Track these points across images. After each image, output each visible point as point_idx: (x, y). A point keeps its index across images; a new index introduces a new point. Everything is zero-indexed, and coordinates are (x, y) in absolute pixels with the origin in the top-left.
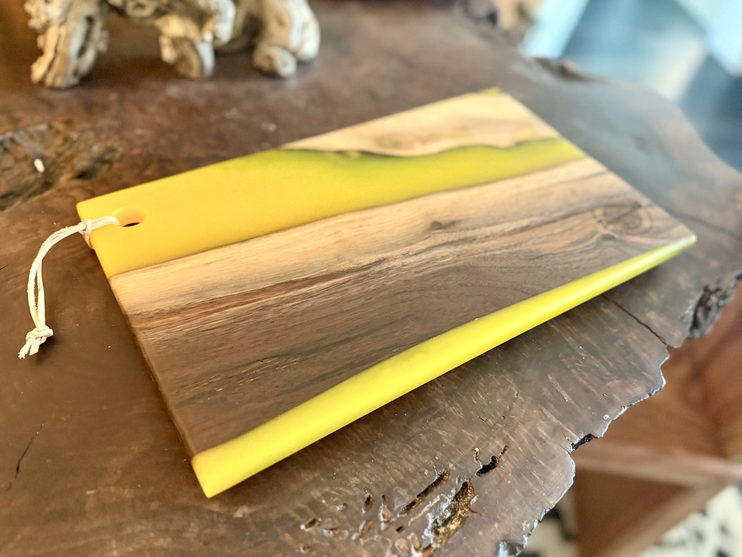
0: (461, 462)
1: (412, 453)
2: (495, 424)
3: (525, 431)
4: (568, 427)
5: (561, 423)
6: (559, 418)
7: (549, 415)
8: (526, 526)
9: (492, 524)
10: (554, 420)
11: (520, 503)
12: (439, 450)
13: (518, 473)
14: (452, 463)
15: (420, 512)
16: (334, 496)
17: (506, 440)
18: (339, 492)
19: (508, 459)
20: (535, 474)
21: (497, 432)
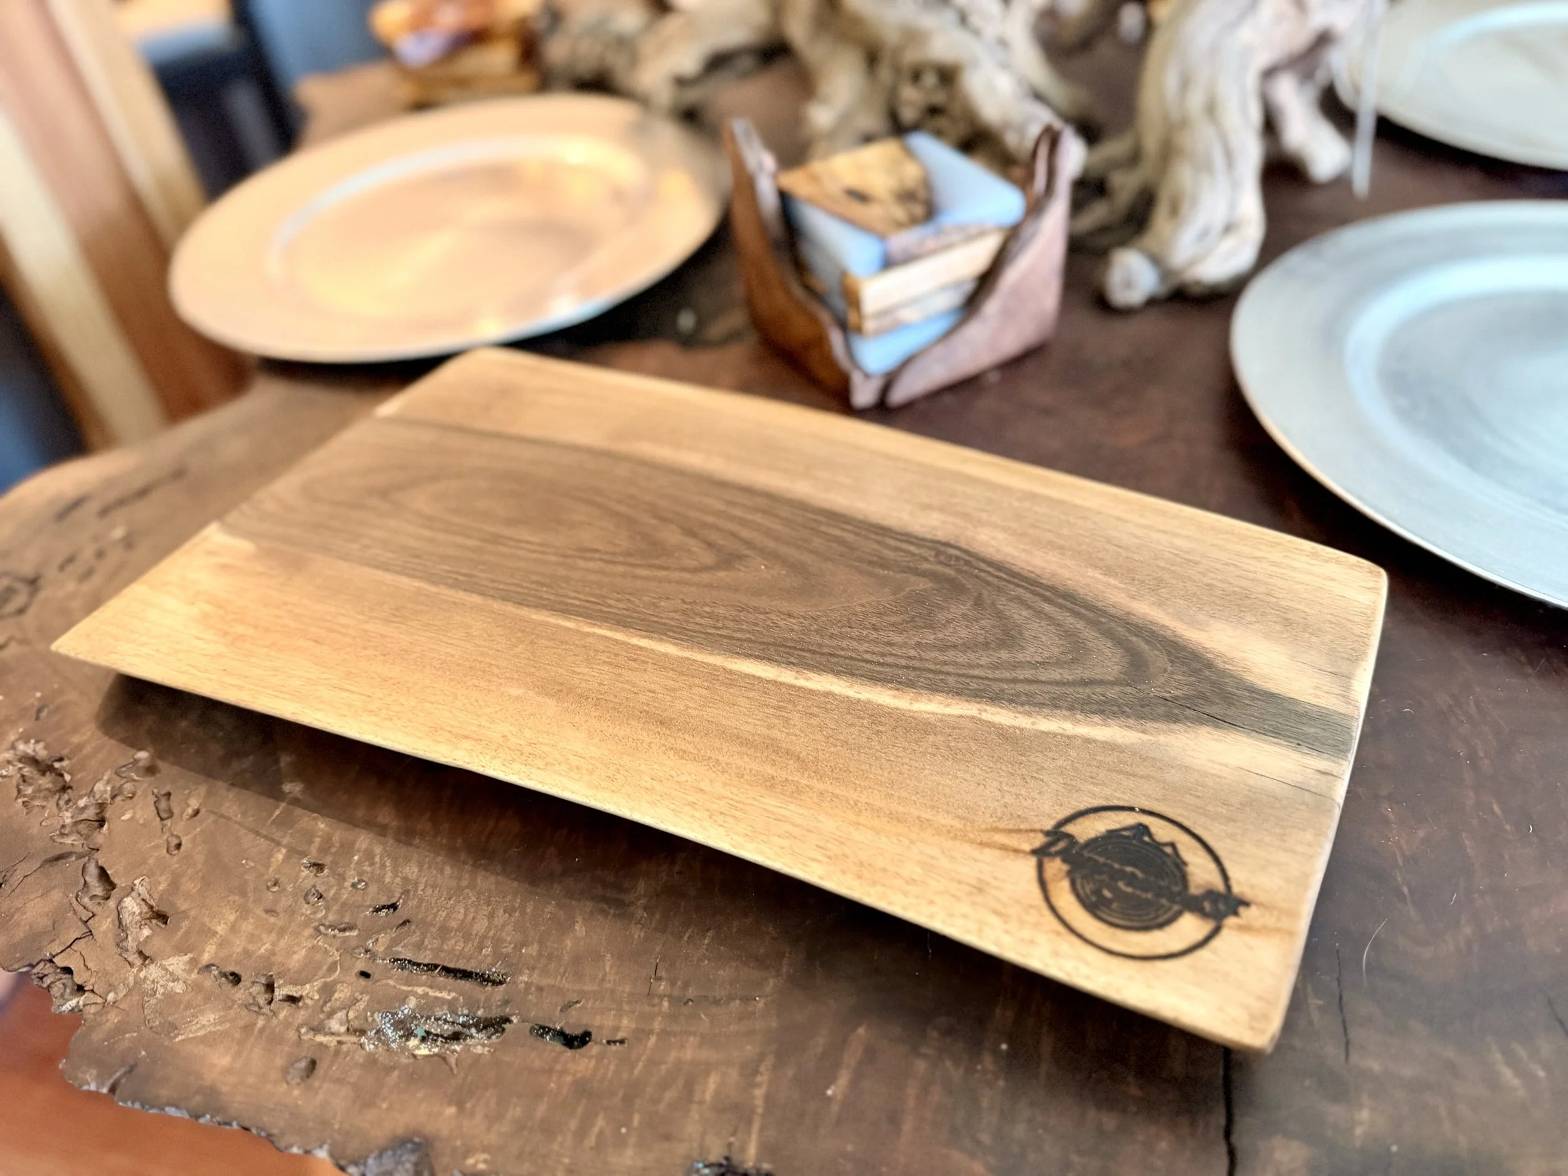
0: (540, 989)
1: (509, 911)
2: (661, 997)
3: (688, 1055)
4: (762, 1129)
5: (760, 1110)
6: (768, 1099)
7: (763, 1078)
8: (477, 1162)
9: (450, 1104)
10: (759, 1093)
11: (520, 1127)
12: (541, 943)
13: (582, 1088)
14: (530, 976)
15: (409, 986)
16: (372, 864)
17: (641, 1034)
18: (383, 866)
19: (600, 1058)
20: (600, 1122)
21: (647, 1009)
